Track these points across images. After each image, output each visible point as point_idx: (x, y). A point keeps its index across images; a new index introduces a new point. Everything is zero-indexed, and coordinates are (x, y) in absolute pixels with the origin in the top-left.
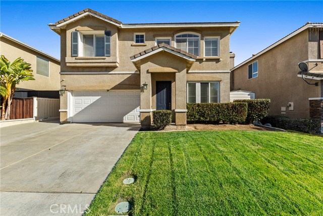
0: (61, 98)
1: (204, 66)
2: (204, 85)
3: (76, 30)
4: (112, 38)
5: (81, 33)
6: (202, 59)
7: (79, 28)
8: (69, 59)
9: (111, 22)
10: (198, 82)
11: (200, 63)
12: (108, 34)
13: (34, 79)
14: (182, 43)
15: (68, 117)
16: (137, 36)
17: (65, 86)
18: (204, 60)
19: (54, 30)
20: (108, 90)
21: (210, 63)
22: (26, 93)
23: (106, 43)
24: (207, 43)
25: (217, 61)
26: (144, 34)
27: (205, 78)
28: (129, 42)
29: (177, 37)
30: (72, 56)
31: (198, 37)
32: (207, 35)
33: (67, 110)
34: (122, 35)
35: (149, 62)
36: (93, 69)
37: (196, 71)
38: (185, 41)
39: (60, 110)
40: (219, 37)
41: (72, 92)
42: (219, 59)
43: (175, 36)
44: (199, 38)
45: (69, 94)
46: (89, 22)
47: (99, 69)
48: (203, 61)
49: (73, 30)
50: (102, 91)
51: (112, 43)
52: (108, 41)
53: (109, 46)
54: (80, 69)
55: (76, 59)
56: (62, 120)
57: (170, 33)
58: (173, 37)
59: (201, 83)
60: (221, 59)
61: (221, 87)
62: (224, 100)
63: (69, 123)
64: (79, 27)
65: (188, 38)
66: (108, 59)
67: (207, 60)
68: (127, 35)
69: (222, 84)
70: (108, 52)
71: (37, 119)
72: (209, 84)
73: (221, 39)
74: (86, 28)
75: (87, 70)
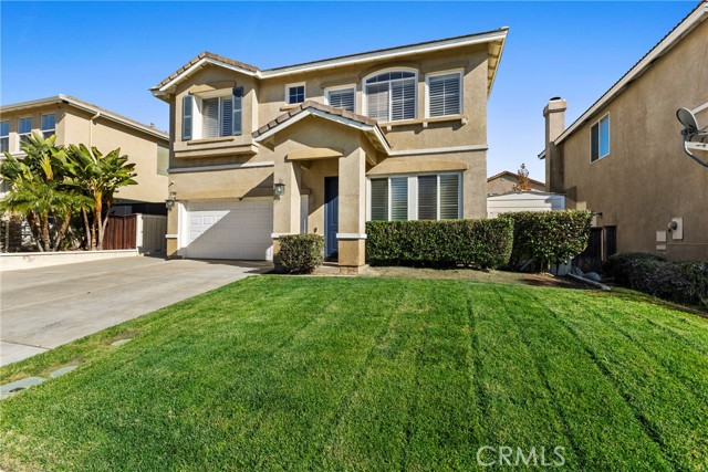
0: (169, 213)
1: (426, 138)
2: (427, 180)
3: (189, 93)
4: (244, 100)
5: (198, 98)
6: (422, 124)
7: (194, 88)
8: (179, 145)
9: (241, 71)
10: (412, 174)
11: (417, 133)
12: (239, 93)
13: (136, 183)
14: (379, 94)
15: (179, 248)
16: (292, 91)
17: (175, 193)
18: (425, 125)
19: (160, 97)
20: (241, 199)
21: (440, 131)
22: (130, 207)
23: (234, 111)
24: (435, 87)
25: (457, 124)
26: (303, 84)
27: (427, 165)
28: (276, 103)
29: (368, 82)
30: (183, 140)
31: (413, 75)
32: (433, 70)
33: (177, 236)
34: (265, 91)
35: (289, 141)
36: (216, 161)
37: (408, 152)
38: (384, 89)
39: (167, 236)
40: (460, 71)
41: (186, 203)
42: (460, 120)
43: (364, 80)
44: (416, 78)
45: (180, 206)
46: (209, 75)
47: (226, 160)
48: (423, 129)
49: (185, 93)
50: (231, 200)
51: (244, 110)
52: (239, 105)
53: (239, 116)
54: (198, 162)
55: (188, 144)
56: (169, 254)
57: (352, 75)
58: (359, 83)
59: (419, 177)
60: (464, 121)
61: (465, 184)
62: (472, 212)
63: (180, 258)
64: (194, 86)
65: (390, 82)
66: (238, 140)
67: (432, 125)
68: (273, 90)
69: (467, 176)
70: (238, 128)
71: (141, 250)
72: (439, 178)
73: (466, 73)
74: (205, 87)
75: (208, 162)
